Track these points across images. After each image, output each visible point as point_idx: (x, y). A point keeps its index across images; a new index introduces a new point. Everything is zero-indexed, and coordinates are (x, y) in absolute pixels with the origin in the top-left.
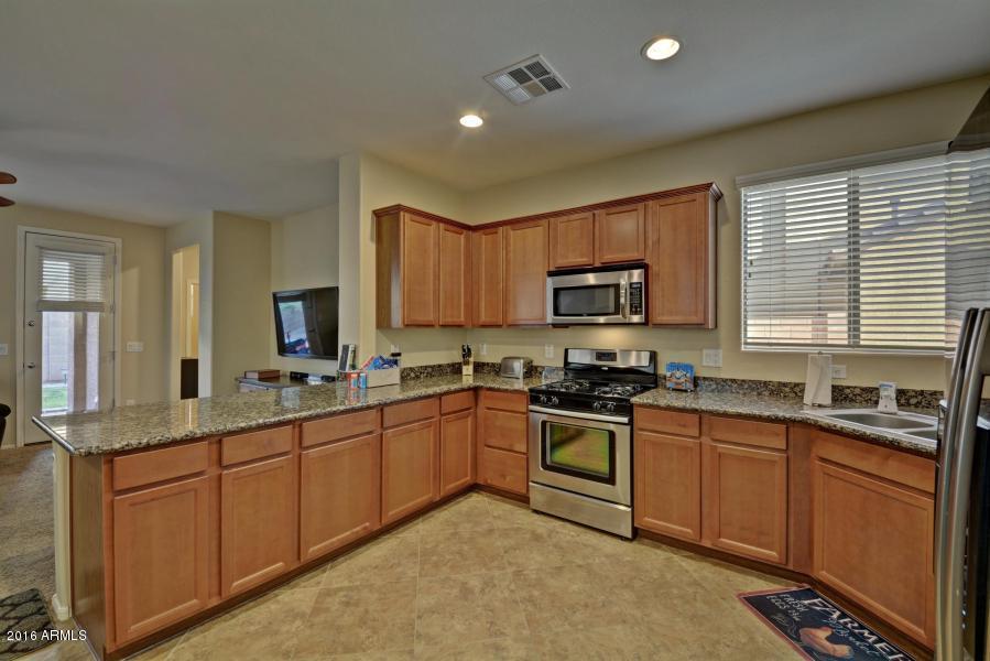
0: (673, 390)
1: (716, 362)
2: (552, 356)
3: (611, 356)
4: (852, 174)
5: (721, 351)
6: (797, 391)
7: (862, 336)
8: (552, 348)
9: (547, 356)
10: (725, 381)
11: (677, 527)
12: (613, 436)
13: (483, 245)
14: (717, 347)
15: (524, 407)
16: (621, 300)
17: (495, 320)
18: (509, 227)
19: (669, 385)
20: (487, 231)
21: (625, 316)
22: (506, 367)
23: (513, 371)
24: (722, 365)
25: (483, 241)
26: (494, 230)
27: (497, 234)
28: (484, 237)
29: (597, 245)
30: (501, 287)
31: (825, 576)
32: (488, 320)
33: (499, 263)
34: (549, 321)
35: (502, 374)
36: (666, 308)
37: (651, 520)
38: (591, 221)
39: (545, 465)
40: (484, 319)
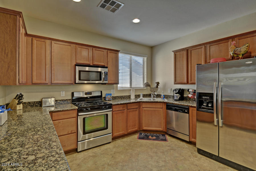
0: (108, 100)
1: (114, 92)
2: (64, 95)
3: (90, 93)
4: (131, 56)
5: (115, 90)
6: (129, 97)
7: (132, 86)
8: (64, 92)
9: (62, 96)
10: (115, 97)
11: (121, 133)
12: (107, 115)
13: (35, 45)
14: (114, 89)
15: (75, 115)
16: (103, 76)
17: (44, 82)
18: (53, 42)
19: (107, 99)
20: (37, 39)
21: (103, 81)
22: (46, 102)
23: (50, 103)
24: (114, 93)
25: (35, 43)
26: (43, 40)
27: (45, 42)
28: (35, 41)
29: (92, 59)
30: (48, 66)
31: (145, 128)
32: (39, 82)
33: (46, 56)
34: (77, 82)
35: (43, 106)
36: (110, 79)
37: (116, 134)
38: (90, 50)
39: (84, 133)
40: (35, 81)
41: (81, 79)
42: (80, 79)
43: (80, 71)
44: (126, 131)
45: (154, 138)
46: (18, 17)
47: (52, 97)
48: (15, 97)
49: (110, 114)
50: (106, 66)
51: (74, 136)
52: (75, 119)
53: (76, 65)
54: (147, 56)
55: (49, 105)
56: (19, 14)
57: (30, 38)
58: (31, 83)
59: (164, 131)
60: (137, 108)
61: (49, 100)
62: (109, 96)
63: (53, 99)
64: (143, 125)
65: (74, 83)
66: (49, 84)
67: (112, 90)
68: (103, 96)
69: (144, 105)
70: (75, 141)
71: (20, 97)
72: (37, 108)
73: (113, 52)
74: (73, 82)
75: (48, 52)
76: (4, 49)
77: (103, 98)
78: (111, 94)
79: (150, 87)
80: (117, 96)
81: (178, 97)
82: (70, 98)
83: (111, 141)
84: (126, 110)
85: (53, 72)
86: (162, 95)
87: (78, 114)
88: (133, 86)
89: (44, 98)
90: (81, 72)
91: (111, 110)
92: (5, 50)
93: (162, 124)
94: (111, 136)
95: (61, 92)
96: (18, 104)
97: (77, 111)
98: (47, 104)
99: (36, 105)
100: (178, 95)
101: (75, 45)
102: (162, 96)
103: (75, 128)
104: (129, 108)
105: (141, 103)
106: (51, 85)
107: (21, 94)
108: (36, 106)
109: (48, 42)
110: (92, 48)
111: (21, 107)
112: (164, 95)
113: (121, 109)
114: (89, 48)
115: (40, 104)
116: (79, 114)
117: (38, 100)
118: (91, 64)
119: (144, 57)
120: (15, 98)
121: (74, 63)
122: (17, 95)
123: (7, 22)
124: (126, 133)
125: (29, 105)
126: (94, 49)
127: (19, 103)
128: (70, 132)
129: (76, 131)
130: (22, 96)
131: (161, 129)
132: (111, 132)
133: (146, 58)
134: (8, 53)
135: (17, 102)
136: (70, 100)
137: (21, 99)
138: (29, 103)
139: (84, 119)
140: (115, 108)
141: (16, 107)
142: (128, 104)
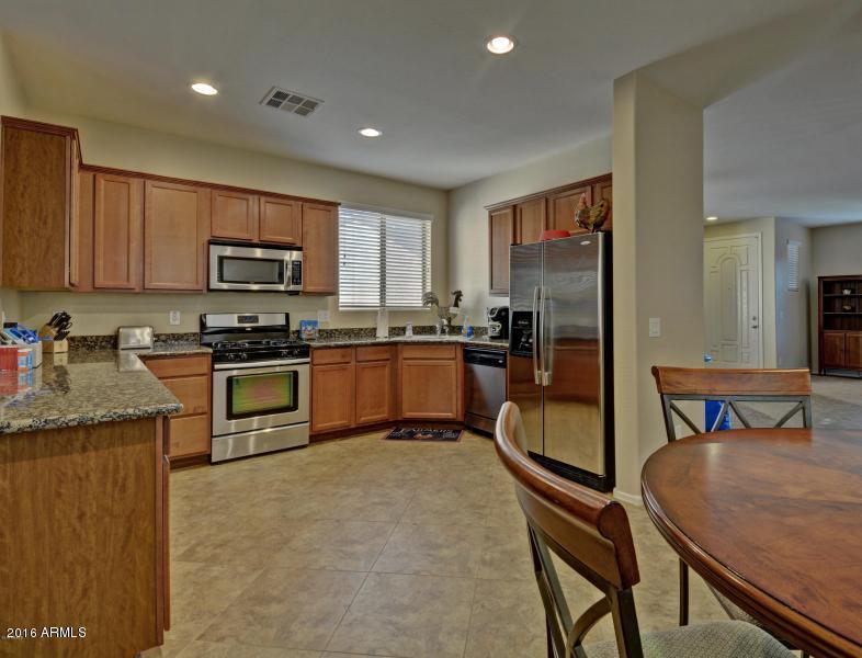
0: (307, 339)
1: (325, 318)
2: (177, 323)
3: (252, 319)
4: (382, 216)
5: (329, 312)
6: (372, 332)
7: (387, 302)
9: (172, 323)
11: (337, 423)
12: (296, 373)
13: (102, 192)
14: (325, 309)
15: (205, 369)
16: (288, 273)
17: (123, 283)
18: (148, 182)
19: (304, 336)
20: (109, 177)
21: (288, 285)
22: (128, 337)
23: (139, 341)
24: (329, 320)
25: (102, 187)
26: (122, 179)
27: (128, 184)
28: (103, 182)
29: (256, 225)
30: (135, 245)
31: (409, 415)
32: (110, 283)
33: (131, 218)
34: (212, 287)
35: (122, 346)
36: (311, 281)
37: (321, 426)
38: (251, 203)
39: (230, 415)
40: (101, 281)
41: (225, 278)
42: (221, 279)
43: (221, 259)
44: (354, 418)
45: (429, 436)
46: (69, 138)
47: (144, 326)
48: (48, 321)
49: (304, 372)
50: (299, 245)
51: (200, 422)
52: (203, 379)
53: (210, 243)
54: (432, 216)
55: (136, 345)
56: (72, 133)
57: (90, 175)
58: (90, 288)
59: (460, 418)
60: (388, 359)
61: (138, 331)
62: (309, 328)
63: (148, 331)
64: (405, 406)
65: (205, 291)
66: (137, 291)
67: (319, 312)
68: (294, 327)
69: (407, 353)
70: (205, 435)
71: (61, 321)
72: (104, 354)
73: (321, 206)
74: (201, 285)
75: (136, 209)
76: (38, 209)
77: (294, 333)
78: (315, 323)
79: (437, 304)
80: (336, 330)
81: (498, 329)
82: (196, 329)
83: (307, 442)
84: (353, 362)
85: (146, 260)
86: (466, 326)
87: (213, 367)
88: (389, 302)
89: (123, 327)
90: (225, 261)
91: (308, 360)
92: (41, 211)
93: (454, 402)
94: (308, 430)
95: (171, 314)
96: (56, 338)
97: (210, 359)
98: (133, 343)
99: (103, 344)
100: (497, 323)
101: (209, 190)
102: (466, 330)
103: (204, 402)
104: (361, 358)
105: (400, 347)
106: (144, 293)
107: (64, 314)
108: (102, 348)
109: (135, 183)
110: (256, 197)
111: (65, 348)
112: (472, 328)
113: (339, 359)
114: (250, 197)
115: (112, 342)
116: (217, 366)
117: (109, 332)
118: (256, 241)
119: (423, 219)
120: (50, 324)
121: (207, 237)
122: (56, 316)
123: (45, 152)
124: (353, 426)
125: (84, 346)
126: (263, 199)
127: (60, 336)
128: (191, 412)
129: (206, 409)
130: (68, 318)
131: (450, 415)
132: (308, 418)
133: (429, 224)
134: (47, 217)
135: (54, 332)
136: (194, 334)
137: (65, 327)
138: (85, 338)
139: (230, 381)
140: (320, 357)
141: (51, 345)
142: (359, 349)
